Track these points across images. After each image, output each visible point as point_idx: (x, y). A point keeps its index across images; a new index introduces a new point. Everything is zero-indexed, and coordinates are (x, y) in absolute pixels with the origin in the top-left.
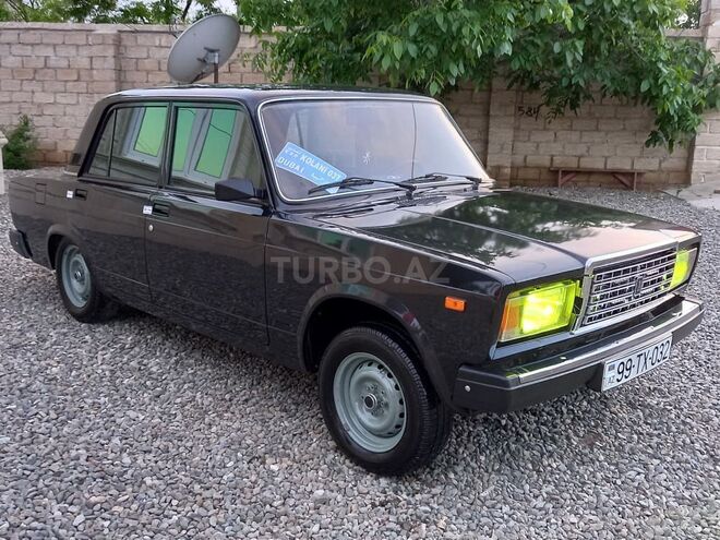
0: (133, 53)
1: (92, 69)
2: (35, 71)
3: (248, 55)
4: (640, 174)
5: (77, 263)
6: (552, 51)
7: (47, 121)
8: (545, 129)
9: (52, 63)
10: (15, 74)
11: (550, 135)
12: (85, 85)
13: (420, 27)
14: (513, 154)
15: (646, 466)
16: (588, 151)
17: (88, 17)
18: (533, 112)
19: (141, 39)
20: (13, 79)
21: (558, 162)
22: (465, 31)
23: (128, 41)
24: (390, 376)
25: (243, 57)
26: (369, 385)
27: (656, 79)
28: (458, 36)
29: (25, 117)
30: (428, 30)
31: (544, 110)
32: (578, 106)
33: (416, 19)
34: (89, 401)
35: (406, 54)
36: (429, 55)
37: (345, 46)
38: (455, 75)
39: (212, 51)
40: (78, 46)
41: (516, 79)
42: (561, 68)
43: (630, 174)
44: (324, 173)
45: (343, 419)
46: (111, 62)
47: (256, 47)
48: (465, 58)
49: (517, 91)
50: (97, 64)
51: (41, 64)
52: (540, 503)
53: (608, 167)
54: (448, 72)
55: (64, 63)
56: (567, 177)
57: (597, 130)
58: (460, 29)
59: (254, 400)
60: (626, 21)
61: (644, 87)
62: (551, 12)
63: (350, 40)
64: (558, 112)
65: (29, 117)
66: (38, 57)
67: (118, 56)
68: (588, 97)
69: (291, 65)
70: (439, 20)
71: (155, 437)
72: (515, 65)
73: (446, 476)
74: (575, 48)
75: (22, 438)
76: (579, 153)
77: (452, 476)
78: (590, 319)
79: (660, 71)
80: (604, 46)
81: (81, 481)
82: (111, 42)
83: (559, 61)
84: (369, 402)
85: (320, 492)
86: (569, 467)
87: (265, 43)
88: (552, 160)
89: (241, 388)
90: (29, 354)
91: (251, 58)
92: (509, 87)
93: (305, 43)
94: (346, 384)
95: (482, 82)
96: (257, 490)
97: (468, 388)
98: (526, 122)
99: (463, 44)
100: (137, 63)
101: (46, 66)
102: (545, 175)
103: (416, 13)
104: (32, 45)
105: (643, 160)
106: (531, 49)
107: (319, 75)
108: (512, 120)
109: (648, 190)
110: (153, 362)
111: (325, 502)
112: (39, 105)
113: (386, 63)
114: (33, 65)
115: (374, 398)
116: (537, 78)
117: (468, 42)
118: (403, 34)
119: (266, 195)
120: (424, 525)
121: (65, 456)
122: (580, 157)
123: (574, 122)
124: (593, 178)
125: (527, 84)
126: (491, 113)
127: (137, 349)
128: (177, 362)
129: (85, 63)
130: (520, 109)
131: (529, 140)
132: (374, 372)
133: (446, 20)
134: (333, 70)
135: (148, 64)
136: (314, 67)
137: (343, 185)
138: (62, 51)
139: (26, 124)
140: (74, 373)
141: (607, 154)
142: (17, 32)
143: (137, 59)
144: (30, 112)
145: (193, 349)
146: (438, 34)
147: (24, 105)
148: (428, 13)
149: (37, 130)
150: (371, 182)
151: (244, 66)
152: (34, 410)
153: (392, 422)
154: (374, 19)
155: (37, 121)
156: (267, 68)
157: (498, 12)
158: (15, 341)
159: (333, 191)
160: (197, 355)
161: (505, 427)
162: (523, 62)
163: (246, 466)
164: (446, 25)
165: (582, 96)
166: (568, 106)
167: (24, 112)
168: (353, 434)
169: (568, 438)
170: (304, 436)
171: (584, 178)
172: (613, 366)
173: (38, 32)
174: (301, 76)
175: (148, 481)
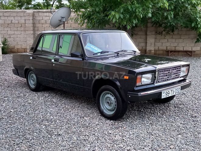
0: (38, 18)
1: (25, 23)
2: (8, 24)
3: (73, 18)
4: (194, 52)
5: (32, 76)
6: (164, 15)
7: (12, 39)
8: (164, 38)
9: (13, 22)
10: (2, 25)
11: (166, 40)
12: (23, 28)
13: (124, 9)
14: (155, 46)
15: (175, 118)
16: (178, 45)
17: (23, 7)
18: (160, 33)
19: (40, 14)
20: (1, 27)
21: (169, 48)
22: (137, 10)
23: (36, 14)
24: (113, 96)
25: (72, 19)
26: (108, 99)
27: (196, 22)
28: (135, 12)
29: (5, 38)
30: (126, 10)
31: (164, 33)
32: (174, 31)
33: (123, 7)
34: (40, 107)
35: (120, 17)
36: (127, 18)
37: (102, 15)
38: (135, 23)
39: (63, 18)
40: (21, 16)
41: (154, 24)
42: (167, 20)
43: (191, 52)
44: (97, 50)
45: (102, 108)
46: (31, 21)
47: (75, 16)
48: (138, 18)
49: (155, 27)
50: (27, 22)
51: (10, 22)
52: (148, 124)
53: (184, 50)
54: (133, 22)
55: (17, 22)
56: (172, 53)
57: (180, 38)
58: (135, 10)
59: (80, 107)
60: (187, 5)
61: (193, 25)
62: (162, 4)
63: (104, 13)
64: (168, 33)
65: (6, 38)
66: (9, 20)
67: (33, 19)
68: (177, 28)
69: (86, 21)
70: (129, 8)
71: (58, 113)
72: (153, 20)
73: (127, 120)
74: (171, 14)
75: (26, 114)
76: (175, 46)
77: (128, 120)
78: (158, 82)
79: (198, 20)
80: (180, 13)
81: (42, 121)
82: (31, 15)
83: (167, 18)
84: (108, 103)
85: (97, 123)
86: (157, 119)
87: (78, 15)
88: (167, 48)
89: (77, 105)
90: (22, 98)
91: (74, 19)
92: (152, 26)
93: (90, 14)
94: (103, 99)
95: (143, 25)
96: (82, 122)
97: (130, 96)
98: (159, 36)
99: (137, 14)
100: (39, 21)
101: (11, 23)
102: (165, 53)
103: (122, 6)
104: (7, 16)
105: (195, 47)
106: (158, 15)
107: (94, 24)
108: (154, 36)
109: (197, 56)
110: (54, 100)
111: (98, 124)
112: (9, 35)
113: (114, 20)
114: (8, 22)
115: (109, 102)
116: (161, 23)
117: (138, 14)
118: (119, 12)
119: (83, 56)
120: (121, 128)
121: (37, 117)
122: (175, 47)
123: (173, 36)
124: (180, 53)
125: (158, 25)
126: (148, 34)
127: (49, 97)
128: (60, 100)
129: (23, 21)
130: (156, 32)
131: (159, 42)
132: (109, 95)
133: (131, 7)
134: (99, 22)
135: (43, 21)
136: (93, 22)
137: (101, 53)
138: (16, 18)
139: (6, 40)
140: (35, 102)
141: (183, 46)
142: (3, 13)
143: (39, 20)
144: (7, 37)
145: (64, 97)
146: (129, 11)
147: (5, 35)
148: (126, 5)
149: (9, 42)
150: (108, 52)
151: (72, 21)
152: (27, 109)
153: (114, 107)
154: (111, 7)
155: (9, 40)
156: (79, 22)
157: (147, 5)
158: (18, 96)
159: (99, 54)
160: (65, 98)
161: (142, 112)
162: (155, 18)
163: (80, 119)
164: (131, 9)
165: (175, 28)
166: (171, 31)
167: (5, 37)
168: (105, 111)
169: (157, 113)
170: (93, 113)
171: (177, 53)
172: (164, 93)
173: (9, 13)
174: (89, 24)
175: (58, 121)
